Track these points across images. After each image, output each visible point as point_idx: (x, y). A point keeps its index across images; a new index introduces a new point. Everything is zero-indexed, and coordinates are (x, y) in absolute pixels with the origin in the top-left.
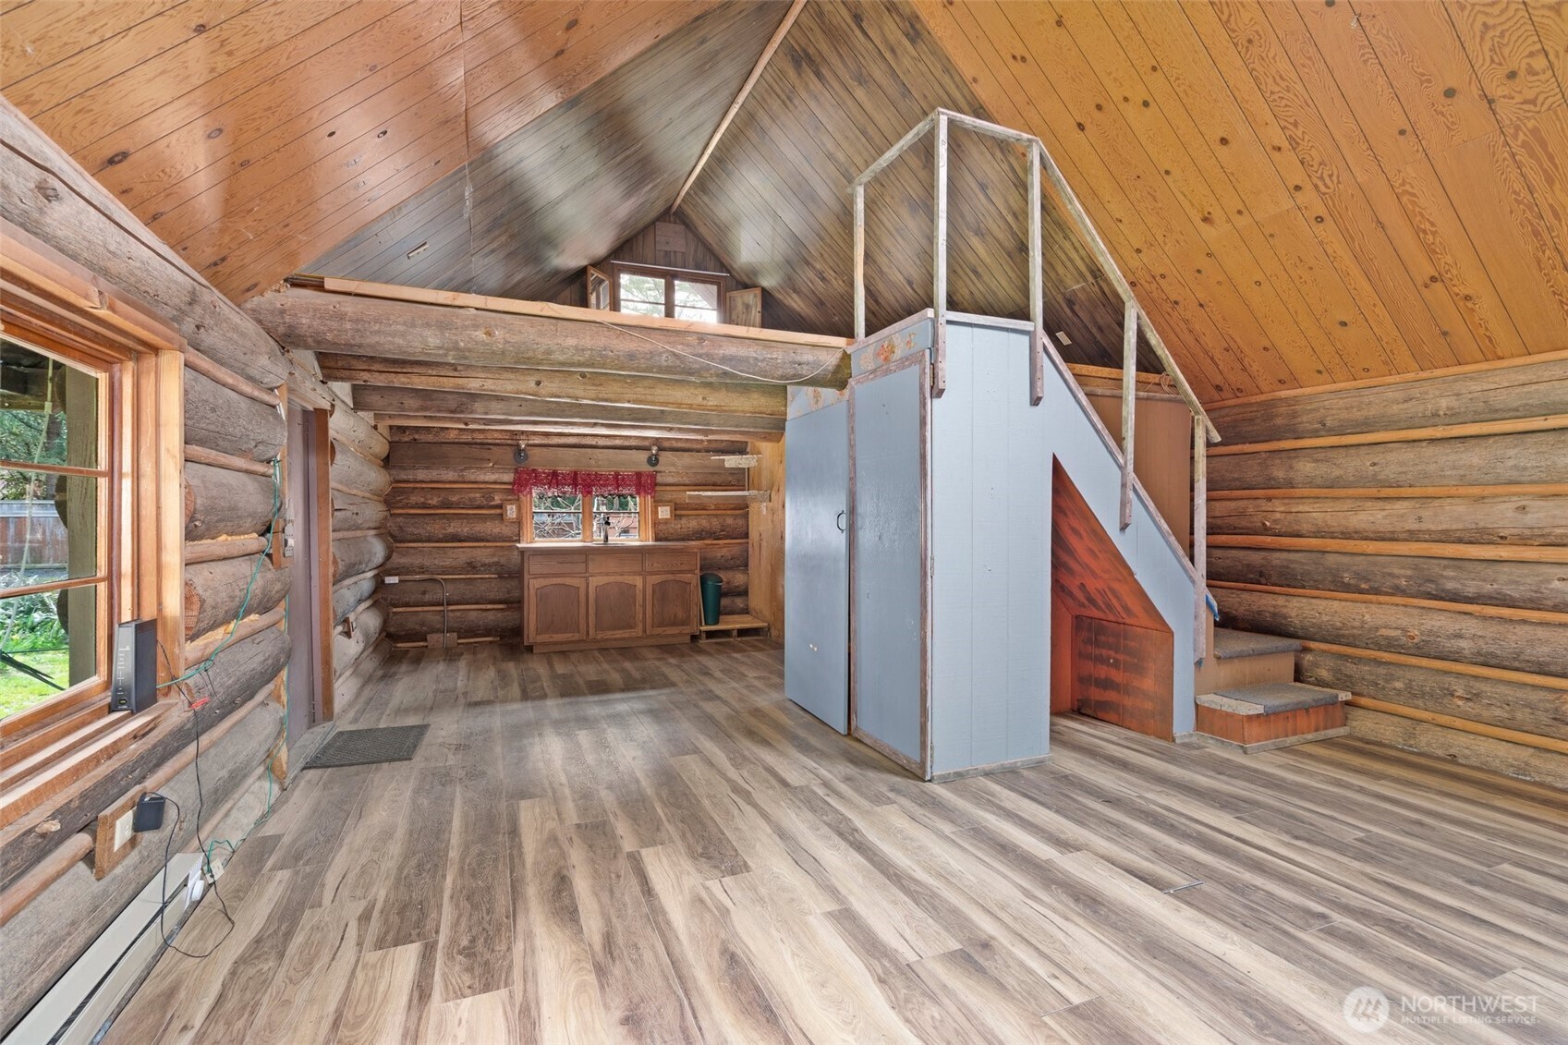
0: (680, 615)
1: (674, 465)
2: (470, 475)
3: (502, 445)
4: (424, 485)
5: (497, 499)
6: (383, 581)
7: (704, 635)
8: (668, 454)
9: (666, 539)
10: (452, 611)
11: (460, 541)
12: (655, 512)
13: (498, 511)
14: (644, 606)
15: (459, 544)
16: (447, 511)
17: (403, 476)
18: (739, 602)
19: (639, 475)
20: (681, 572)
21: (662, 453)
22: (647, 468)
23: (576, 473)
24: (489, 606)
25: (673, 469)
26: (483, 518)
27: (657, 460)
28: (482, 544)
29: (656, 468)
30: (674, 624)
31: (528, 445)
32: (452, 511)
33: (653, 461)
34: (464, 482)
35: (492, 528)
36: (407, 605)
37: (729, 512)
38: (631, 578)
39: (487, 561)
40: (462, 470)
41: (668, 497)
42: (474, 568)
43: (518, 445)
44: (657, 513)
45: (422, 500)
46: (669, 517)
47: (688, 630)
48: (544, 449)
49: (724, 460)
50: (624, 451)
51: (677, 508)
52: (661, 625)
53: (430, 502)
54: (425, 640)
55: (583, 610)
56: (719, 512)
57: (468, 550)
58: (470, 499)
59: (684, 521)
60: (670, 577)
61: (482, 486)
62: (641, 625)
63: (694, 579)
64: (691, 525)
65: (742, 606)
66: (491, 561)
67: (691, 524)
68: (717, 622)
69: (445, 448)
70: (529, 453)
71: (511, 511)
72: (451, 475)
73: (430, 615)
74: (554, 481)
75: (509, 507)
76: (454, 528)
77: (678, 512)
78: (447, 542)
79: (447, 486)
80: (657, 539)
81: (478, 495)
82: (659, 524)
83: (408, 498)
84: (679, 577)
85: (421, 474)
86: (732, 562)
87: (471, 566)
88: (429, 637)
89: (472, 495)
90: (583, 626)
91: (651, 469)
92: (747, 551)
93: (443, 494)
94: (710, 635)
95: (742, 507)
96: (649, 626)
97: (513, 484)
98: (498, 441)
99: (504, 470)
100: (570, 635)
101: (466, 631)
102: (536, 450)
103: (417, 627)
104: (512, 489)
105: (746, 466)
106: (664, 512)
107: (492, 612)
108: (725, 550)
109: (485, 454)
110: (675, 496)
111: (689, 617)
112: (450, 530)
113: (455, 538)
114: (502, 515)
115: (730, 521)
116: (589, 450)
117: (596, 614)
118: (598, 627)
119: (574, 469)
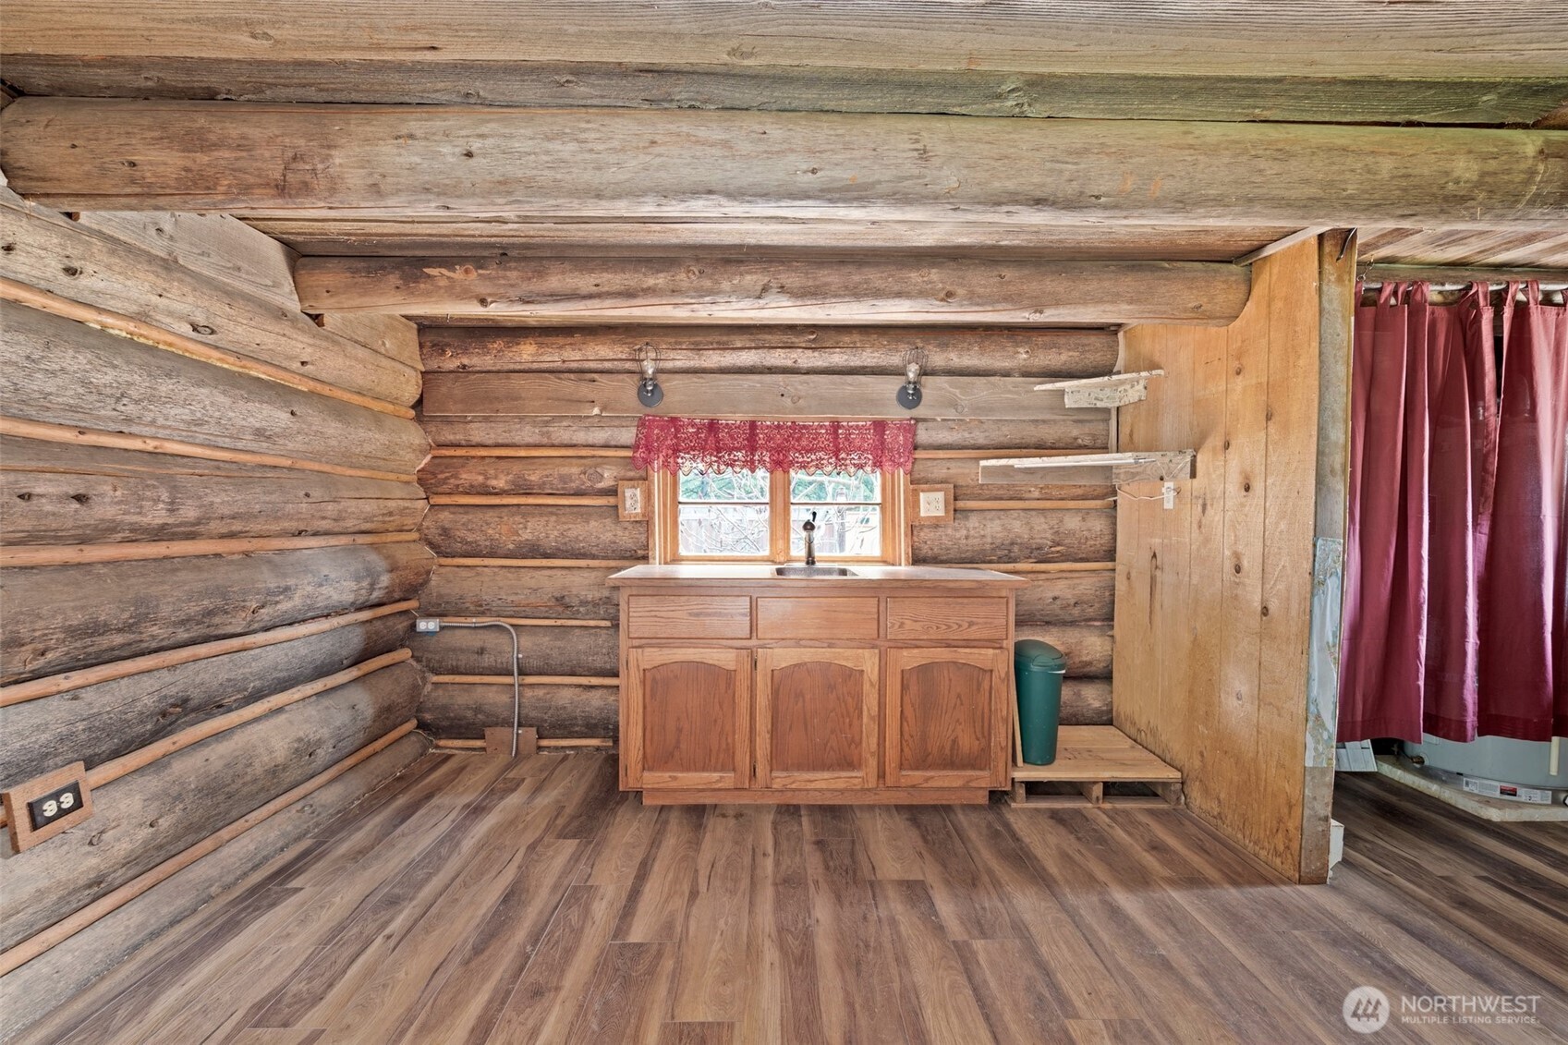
0: (967, 742)
1: (953, 404)
2: (561, 433)
3: (619, 372)
4: (483, 452)
5: (608, 476)
6: (413, 626)
7: (1021, 791)
8: (942, 381)
9: (935, 560)
10: (532, 685)
11: (546, 556)
12: (913, 504)
13: (612, 500)
14: (881, 719)
15: (545, 562)
16: (522, 500)
17: (448, 436)
18: (1091, 696)
19: (880, 426)
20: (968, 643)
21: (929, 381)
22: (898, 414)
23: (753, 425)
24: (595, 681)
25: (952, 414)
26: (583, 513)
27: (917, 393)
28: (582, 563)
29: (920, 412)
30: (951, 761)
31: (659, 371)
32: (531, 500)
33: (911, 397)
34: (553, 446)
35: (598, 532)
36: (455, 671)
37: (1071, 504)
38: (849, 652)
39: (590, 598)
40: (546, 423)
41: (939, 471)
42: (567, 607)
43: (642, 373)
44: (916, 504)
45: (481, 478)
46: (941, 513)
47: (984, 780)
48: (694, 378)
49: (1062, 393)
50: (849, 378)
51: (958, 496)
52: (922, 762)
53: (493, 482)
54: (482, 737)
55: (743, 721)
56: (1048, 504)
57: (559, 573)
58: (563, 478)
59: (973, 521)
60: (943, 654)
61: (584, 452)
62: (873, 763)
63: (1003, 663)
64: (988, 531)
65: (1096, 704)
66: (598, 595)
67: (987, 529)
68: (1048, 758)
69: (518, 382)
70: (664, 386)
71: (633, 501)
72: (528, 434)
73: (491, 694)
74: (711, 441)
75: (628, 493)
76: (533, 530)
77: (961, 504)
78: (524, 557)
79: (522, 453)
80: (917, 560)
81: (575, 470)
82: (922, 527)
83: (455, 476)
84: (964, 655)
85: (478, 433)
86: (1076, 611)
87: (562, 604)
88: (488, 732)
89: (565, 470)
90: (743, 760)
91: (906, 414)
92: (1113, 588)
93: (516, 468)
94: (1034, 789)
95: (1106, 492)
96: (891, 765)
97: (635, 447)
98: (608, 365)
99: (619, 421)
100: (716, 775)
101: (553, 726)
102: (678, 381)
103: (469, 714)
104: (633, 458)
105: (1112, 405)
106: (932, 504)
107: (599, 693)
108: (1062, 584)
109: (585, 390)
110: (956, 470)
111: (986, 750)
112: (526, 536)
113: (534, 551)
114: (616, 507)
115: (1072, 523)
116: (780, 378)
117: (773, 732)
118: (778, 759)
119: (749, 417)
